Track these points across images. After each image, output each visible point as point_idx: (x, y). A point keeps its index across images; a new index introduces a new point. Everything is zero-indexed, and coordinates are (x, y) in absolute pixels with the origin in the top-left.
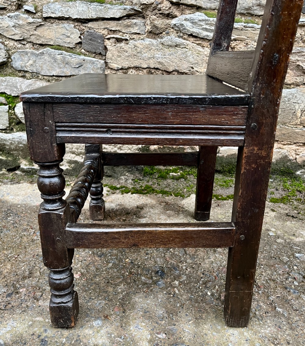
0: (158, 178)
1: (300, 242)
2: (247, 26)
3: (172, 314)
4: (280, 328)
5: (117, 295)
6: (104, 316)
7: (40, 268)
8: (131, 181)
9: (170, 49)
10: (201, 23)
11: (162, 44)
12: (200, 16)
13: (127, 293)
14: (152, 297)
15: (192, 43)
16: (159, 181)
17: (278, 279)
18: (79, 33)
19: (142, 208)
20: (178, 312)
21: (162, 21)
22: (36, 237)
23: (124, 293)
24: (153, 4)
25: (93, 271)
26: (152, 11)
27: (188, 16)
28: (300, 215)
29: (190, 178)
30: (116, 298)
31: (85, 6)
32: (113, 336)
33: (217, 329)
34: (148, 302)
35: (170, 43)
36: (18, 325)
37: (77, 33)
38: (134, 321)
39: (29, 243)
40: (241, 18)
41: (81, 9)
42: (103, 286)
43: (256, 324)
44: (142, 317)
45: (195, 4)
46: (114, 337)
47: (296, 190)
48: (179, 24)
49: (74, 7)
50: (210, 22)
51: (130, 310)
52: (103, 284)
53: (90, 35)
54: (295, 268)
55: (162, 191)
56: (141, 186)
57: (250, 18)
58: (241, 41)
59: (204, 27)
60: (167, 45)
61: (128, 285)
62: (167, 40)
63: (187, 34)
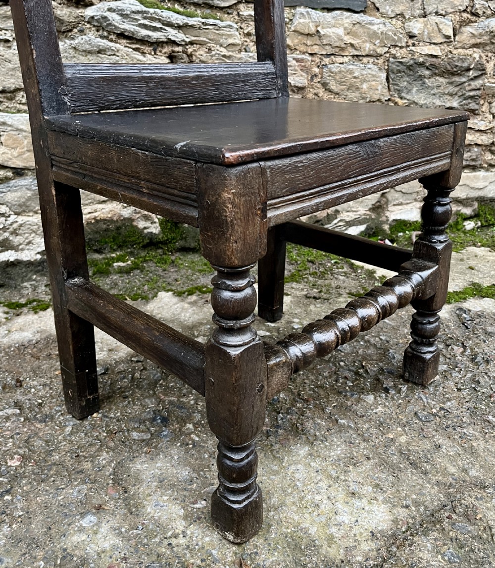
0: (94, 275)
2: (207, 23)
3: (202, 471)
4: (351, 443)
5: (102, 470)
6: (95, 508)
8: (44, 288)
9: (88, 56)
10: (136, 17)
11: (75, 48)
12: (133, 4)
13: (119, 463)
14: (161, 456)
15: (125, 47)
16: (96, 280)
17: (326, 384)
20: (211, 466)
21: (69, 10)
23: (113, 465)
25: (41, 446)
27: (113, 5)
28: (323, 294)
29: (149, 267)
30: (103, 475)
32: (123, 530)
33: (273, 471)
35: (87, 46)
38: (148, 499)
40: (196, 10)
42: (71, 465)
43: (321, 448)
44: (158, 490)
46: (126, 531)
47: (306, 260)
48: (99, 17)
50: (150, 15)
51: (135, 485)
52: (69, 461)
54: (342, 364)
57: (209, 11)
58: (200, 44)
59: (142, 22)
60: (84, 51)
61: (113, 450)
62: (82, 42)
63: (114, 33)
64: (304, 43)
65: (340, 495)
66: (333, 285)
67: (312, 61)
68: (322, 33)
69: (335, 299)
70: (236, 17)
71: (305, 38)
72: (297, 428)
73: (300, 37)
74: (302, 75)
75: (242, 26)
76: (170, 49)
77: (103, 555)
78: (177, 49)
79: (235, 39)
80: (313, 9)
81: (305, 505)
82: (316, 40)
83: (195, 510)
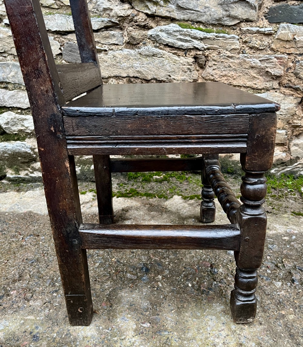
0: (142, 181)
1: (273, 234)
2: (219, 36)
3: (156, 305)
5: (104, 291)
7: (29, 271)
8: (116, 185)
9: (147, 58)
10: (176, 34)
11: (140, 54)
12: (175, 27)
13: (114, 289)
14: (137, 291)
15: (168, 52)
16: (143, 184)
18: (59, 44)
19: (127, 211)
20: (162, 303)
21: (139, 32)
22: (25, 242)
23: (110, 290)
24: (129, 16)
26: (129, 23)
27: (163, 28)
28: (274, 210)
29: (173, 180)
30: (103, 294)
31: (64, 19)
32: (101, 328)
33: (197, 316)
34: (134, 296)
35: (147, 52)
36: (10, 324)
37: (57, 44)
38: (120, 314)
39: (18, 249)
40: (213, 28)
41: (60, 22)
44: (128, 310)
45: (169, 16)
46: (102, 329)
47: (271, 187)
48: (155, 35)
49: (53, 20)
50: (184, 33)
51: (117, 304)
53: (70, 46)
54: (268, 257)
55: (146, 193)
56: (126, 190)
57: (221, 28)
58: (214, 50)
59: (179, 37)
60: (145, 55)
61: (114, 281)
62: (144, 50)
63: (163, 44)
64: (284, 47)
65: (232, 343)
66: (284, 205)
67: (288, 58)
68: (297, 39)
69: (281, 214)
70: (239, 32)
71: (285, 43)
72: (223, 293)
73: (281, 43)
74: (280, 68)
75: (242, 37)
76: (195, 53)
77: (85, 339)
78: (199, 53)
79: (236, 45)
80: (292, 24)
81: (207, 343)
82: (293, 44)
83: (142, 327)
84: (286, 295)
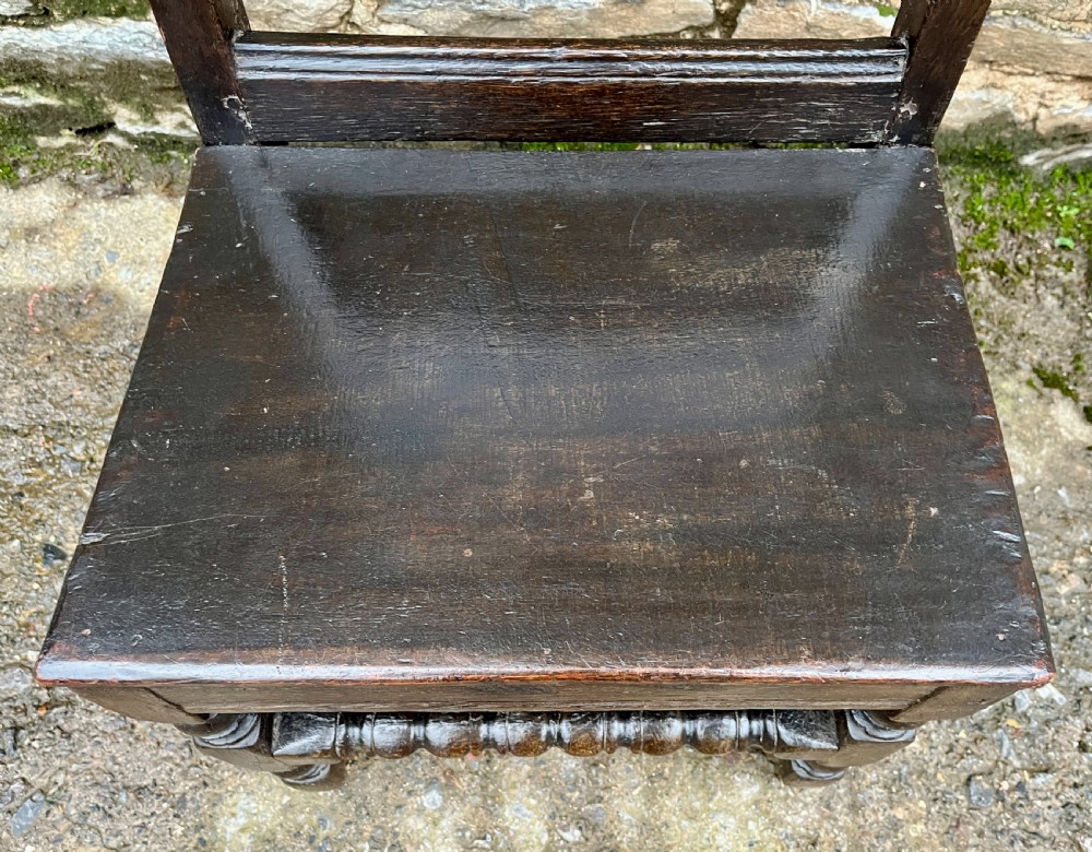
4: (828, 807)
32: (468, 834)
33: (691, 811)
36: (261, 808)
38: (511, 792)
43: (778, 798)
44: (528, 781)
46: (471, 837)
83: (562, 842)
84: (921, 753)
